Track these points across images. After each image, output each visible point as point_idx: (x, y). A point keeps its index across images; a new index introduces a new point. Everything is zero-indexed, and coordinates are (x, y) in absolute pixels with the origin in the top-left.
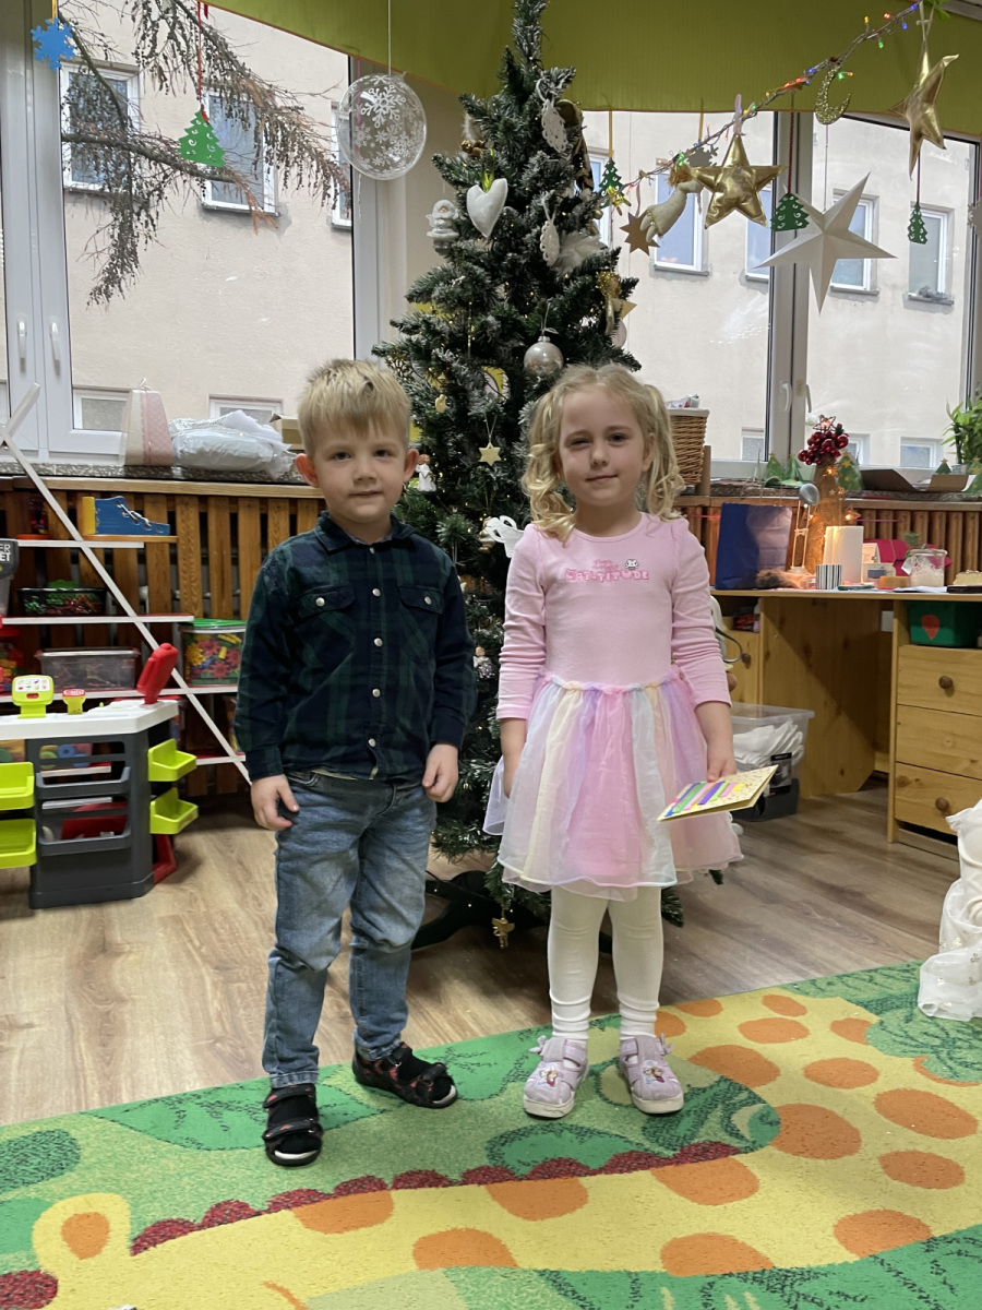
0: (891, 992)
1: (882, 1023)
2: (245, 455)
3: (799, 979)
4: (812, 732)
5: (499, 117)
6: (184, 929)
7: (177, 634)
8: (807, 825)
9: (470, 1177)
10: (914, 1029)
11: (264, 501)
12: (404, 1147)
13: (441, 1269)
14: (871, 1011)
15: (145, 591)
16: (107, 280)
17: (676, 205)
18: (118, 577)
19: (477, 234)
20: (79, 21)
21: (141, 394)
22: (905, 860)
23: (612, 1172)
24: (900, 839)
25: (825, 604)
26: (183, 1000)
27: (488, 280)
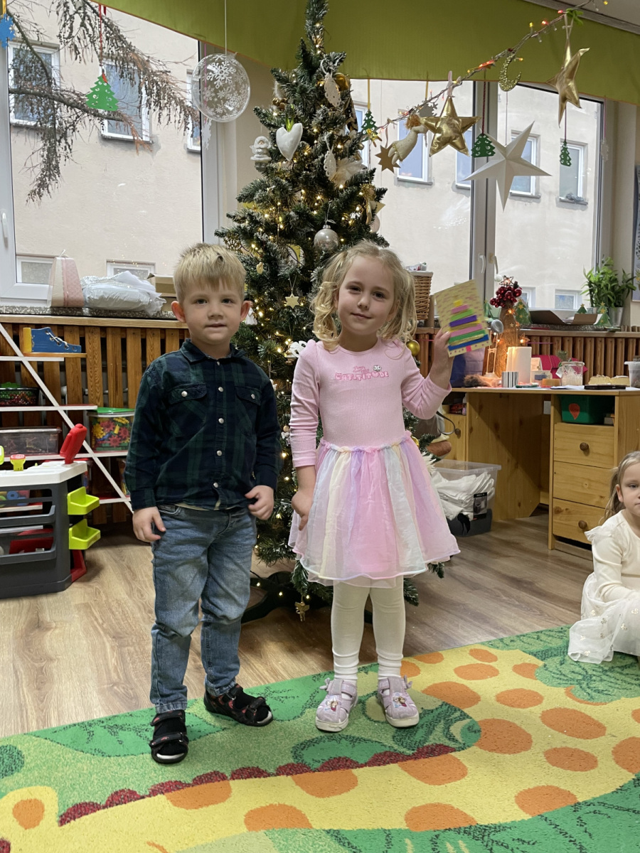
0: (551, 645)
1: (545, 666)
2: (131, 300)
3: (493, 638)
5: (297, 84)
6: (92, 612)
7: (86, 418)
8: (497, 539)
9: (282, 771)
10: (566, 669)
11: (144, 330)
12: (238, 752)
13: (263, 831)
14: (538, 658)
15: (65, 389)
16: (39, 186)
17: (411, 141)
18: (46, 380)
19: (283, 158)
20: (20, 14)
21: (62, 260)
22: (560, 561)
23: (373, 765)
24: (556, 547)
25: (508, 397)
26: (91, 659)
27: (290, 189)
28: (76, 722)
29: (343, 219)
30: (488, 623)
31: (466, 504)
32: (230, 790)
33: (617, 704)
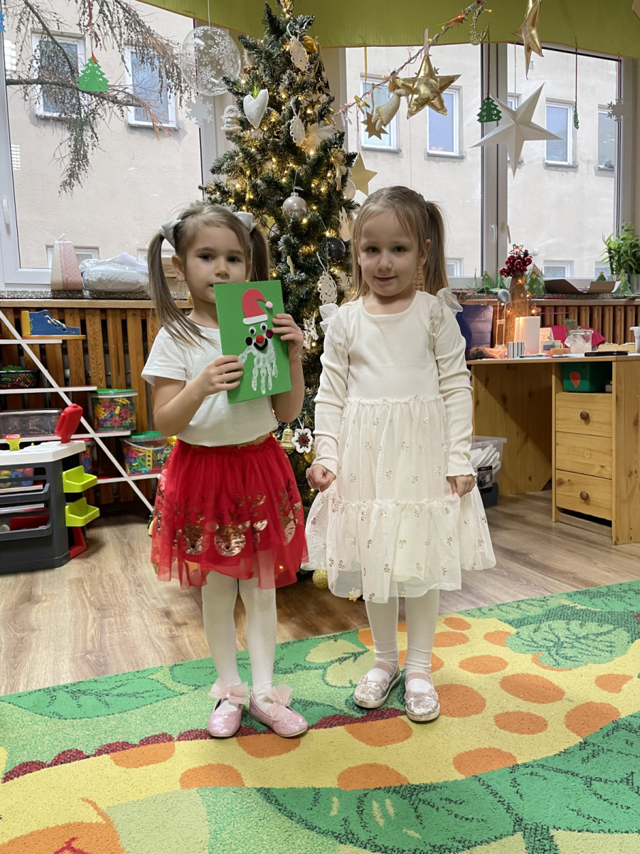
0: (529, 614)
1: (518, 633)
2: (130, 281)
3: (471, 607)
4: (506, 452)
6: (83, 587)
11: (144, 311)
12: (190, 715)
13: (195, 788)
14: (513, 626)
15: (68, 372)
16: (70, 176)
19: (251, 126)
20: (39, 5)
21: (60, 244)
22: (562, 532)
23: (319, 728)
24: (560, 520)
25: (516, 368)
26: (72, 629)
27: (259, 157)
28: (42, 687)
29: (313, 185)
30: (472, 593)
32: (173, 751)
33: (583, 669)
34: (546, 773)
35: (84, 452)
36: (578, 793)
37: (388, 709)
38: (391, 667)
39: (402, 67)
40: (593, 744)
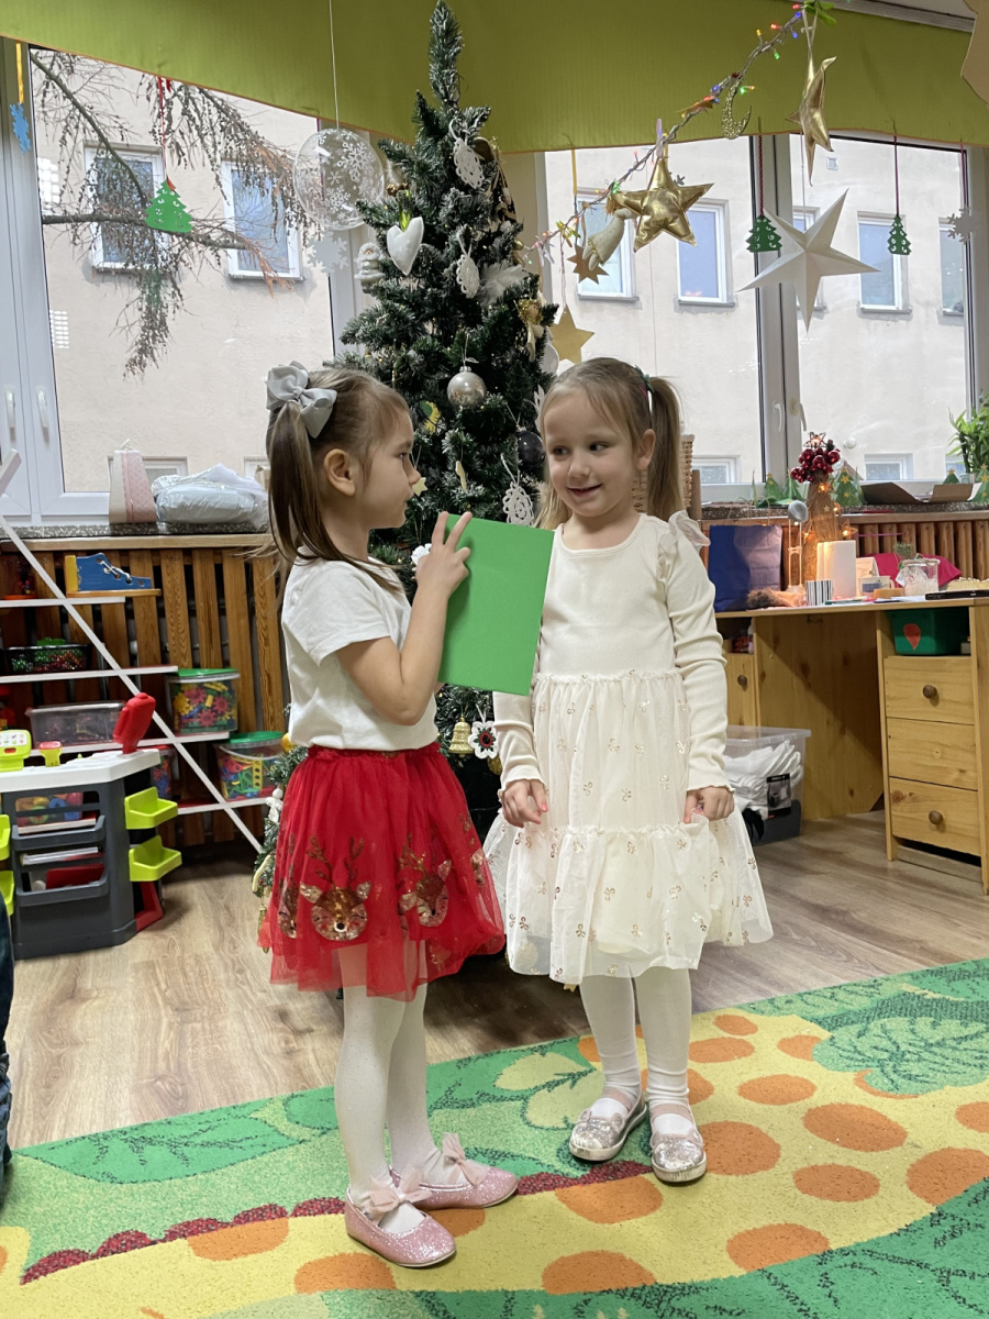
0: (850, 1007)
1: (833, 1038)
2: (224, 506)
3: (759, 998)
4: (811, 751)
6: (154, 974)
8: (809, 848)
12: (314, 1176)
13: (319, 1293)
14: (824, 1028)
15: (135, 645)
16: (141, 351)
17: (611, 235)
18: (106, 633)
21: (122, 454)
22: (903, 877)
24: (899, 857)
25: (821, 621)
26: (135, 1042)
27: (411, 317)
28: (87, 1133)
30: (758, 975)
31: (756, 793)
32: (287, 1231)
33: (935, 1096)
34: (876, 1265)
35: (158, 766)
36: (928, 1295)
37: (625, 1163)
38: (630, 1096)
39: (625, 177)
40: (952, 1216)
